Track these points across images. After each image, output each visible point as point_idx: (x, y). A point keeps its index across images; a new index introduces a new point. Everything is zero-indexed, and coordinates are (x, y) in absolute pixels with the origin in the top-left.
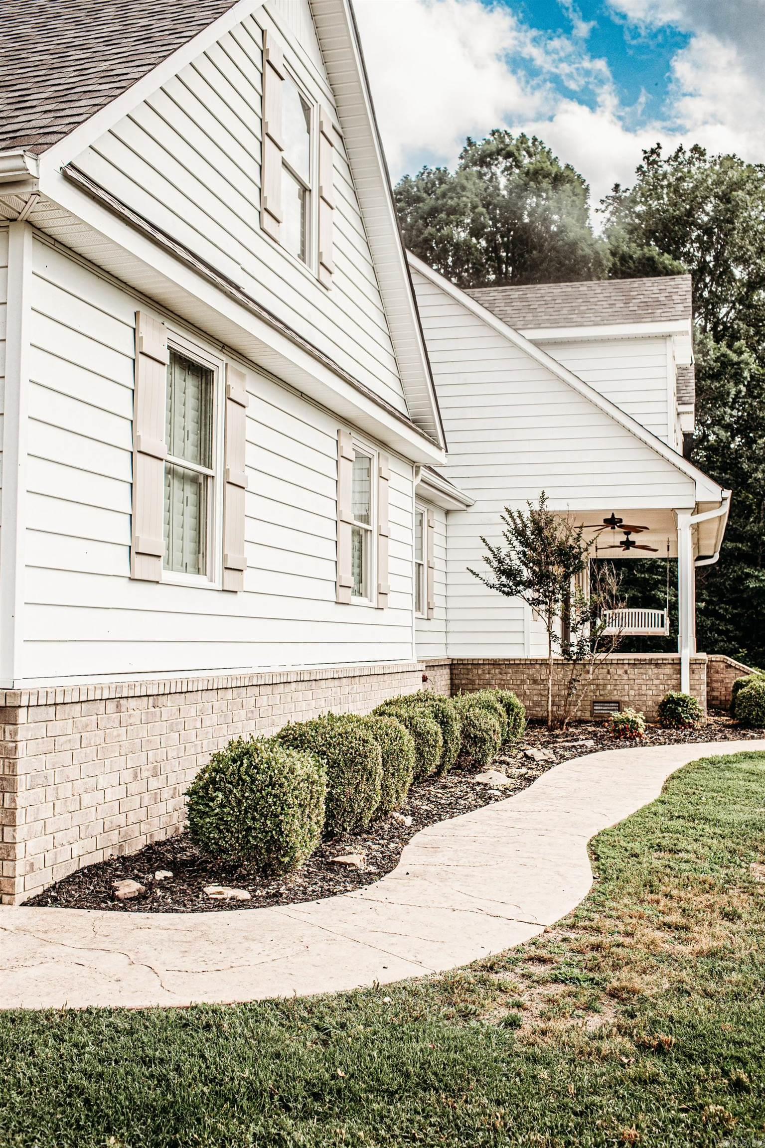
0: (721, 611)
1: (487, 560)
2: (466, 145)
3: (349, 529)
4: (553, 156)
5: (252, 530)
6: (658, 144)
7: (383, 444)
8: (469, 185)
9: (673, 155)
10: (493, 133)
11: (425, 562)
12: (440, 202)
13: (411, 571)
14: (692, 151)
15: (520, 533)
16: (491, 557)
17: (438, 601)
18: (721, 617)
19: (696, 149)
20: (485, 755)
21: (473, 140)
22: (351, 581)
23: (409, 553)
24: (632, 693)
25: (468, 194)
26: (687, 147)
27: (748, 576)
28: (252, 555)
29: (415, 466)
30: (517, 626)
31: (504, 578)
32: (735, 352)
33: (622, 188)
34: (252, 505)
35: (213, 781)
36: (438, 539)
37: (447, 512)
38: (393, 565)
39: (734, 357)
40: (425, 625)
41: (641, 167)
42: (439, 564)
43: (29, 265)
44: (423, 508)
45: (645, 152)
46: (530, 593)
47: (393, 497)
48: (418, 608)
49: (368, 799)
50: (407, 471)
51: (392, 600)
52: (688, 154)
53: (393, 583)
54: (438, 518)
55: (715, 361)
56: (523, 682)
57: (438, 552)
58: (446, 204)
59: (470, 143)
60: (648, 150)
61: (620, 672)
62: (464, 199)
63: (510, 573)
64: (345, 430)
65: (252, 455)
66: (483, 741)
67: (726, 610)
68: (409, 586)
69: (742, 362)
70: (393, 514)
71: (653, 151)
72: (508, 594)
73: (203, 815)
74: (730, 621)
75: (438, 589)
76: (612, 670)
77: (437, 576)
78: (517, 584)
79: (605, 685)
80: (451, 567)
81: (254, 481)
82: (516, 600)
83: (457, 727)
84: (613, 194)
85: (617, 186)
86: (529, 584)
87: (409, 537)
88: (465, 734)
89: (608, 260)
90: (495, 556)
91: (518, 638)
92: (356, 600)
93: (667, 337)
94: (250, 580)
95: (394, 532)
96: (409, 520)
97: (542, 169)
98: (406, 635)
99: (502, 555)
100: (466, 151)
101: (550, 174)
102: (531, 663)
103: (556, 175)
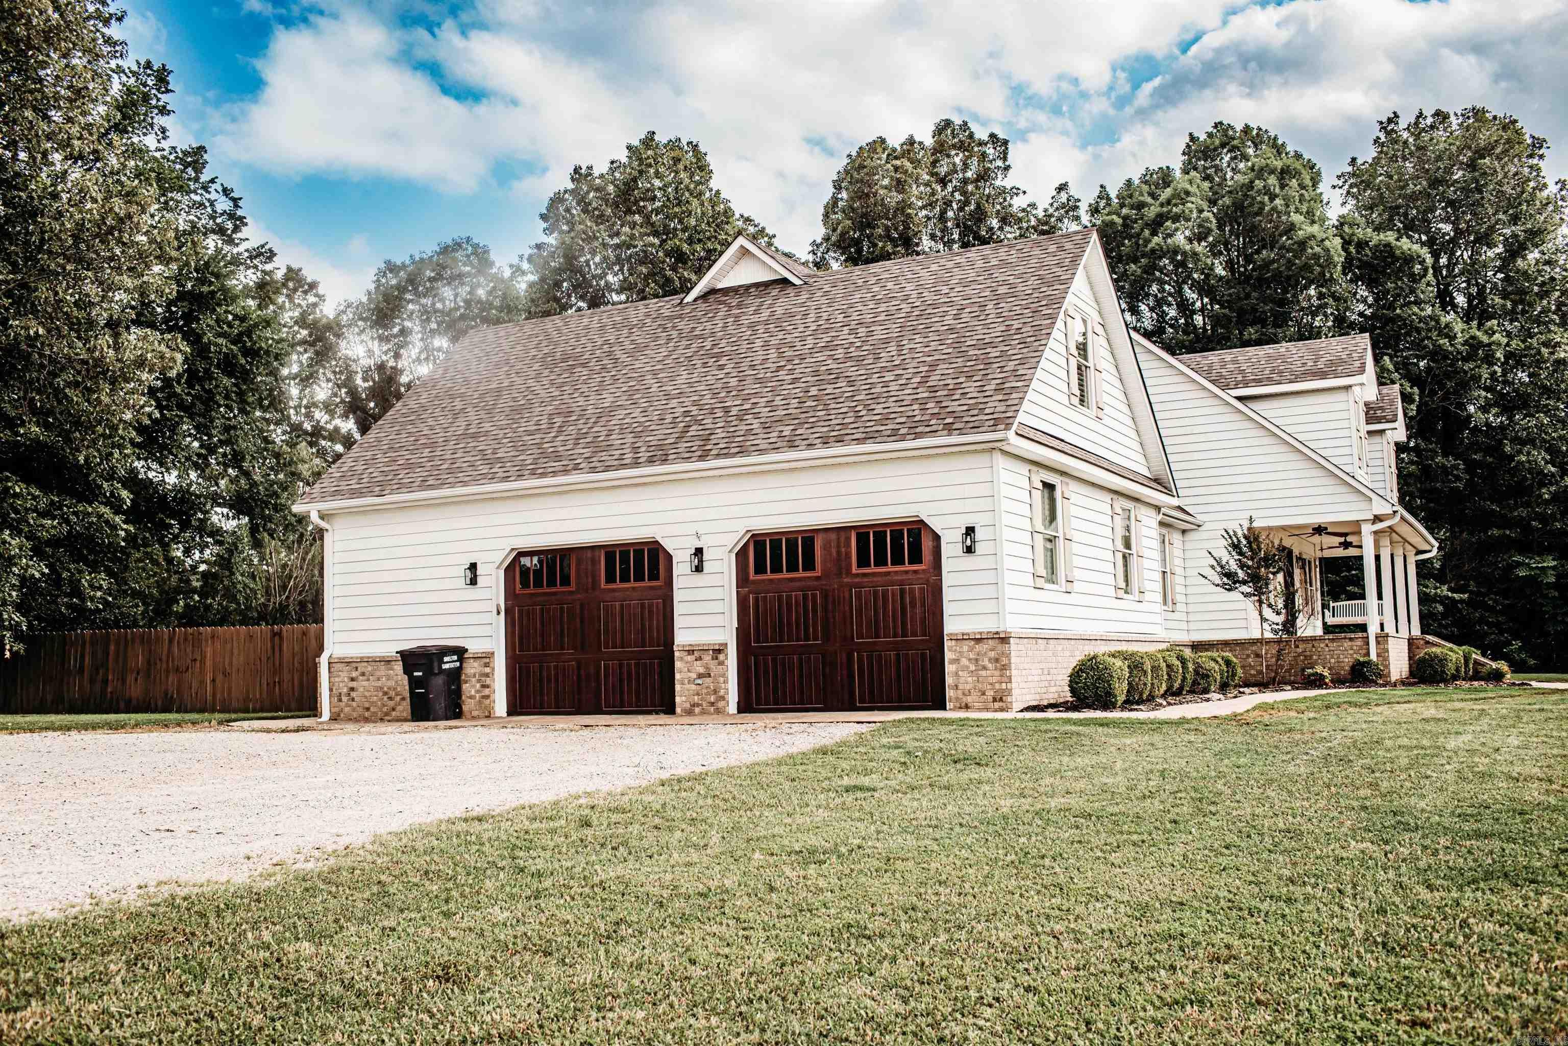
0: (1490, 602)
1: (1212, 567)
2: (1187, 140)
3: (1121, 555)
4: (1280, 142)
5: (1077, 561)
6: (1395, 113)
7: (1137, 500)
8: (1193, 189)
9: (1413, 121)
10: (1216, 126)
11: (1168, 570)
12: (1165, 209)
13: (1158, 577)
14: (1433, 116)
15: (1236, 547)
16: (1215, 564)
17: (1180, 598)
18: (1491, 609)
19: (1438, 113)
20: (1210, 685)
21: (1196, 135)
22: (1123, 585)
23: (1157, 566)
24: (1333, 661)
25: (1193, 199)
26: (1428, 112)
27: (1519, 564)
28: (1077, 574)
29: (1158, 509)
30: (1242, 615)
31: (1225, 579)
32: (1486, 332)
33: (1359, 162)
34: (1076, 548)
35: (1080, 669)
36: (1177, 552)
37: (1184, 532)
38: (1147, 574)
39: (1485, 339)
40: (1171, 616)
41: (1378, 138)
42: (1179, 571)
43: (1001, 466)
44: (1164, 531)
45: (1381, 123)
46: (1246, 589)
47: (1145, 531)
48: (1165, 603)
49: (1145, 684)
50: (1152, 512)
51: (1148, 596)
52: (1429, 121)
53: (1148, 585)
54: (1176, 537)
55: (1463, 345)
56: (1248, 656)
57: (1178, 562)
58: (1170, 211)
59: (1192, 138)
60: (1385, 120)
61: (1322, 645)
62: (1189, 205)
63: (1229, 575)
64: (1115, 497)
65: (1075, 523)
66: (1208, 676)
67: (1495, 601)
68: (1159, 587)
69: (1494, 342)
70: (1145, 542)
71: (1390, 121)
72: (1229, 590)
73: (1077, 683)
74: (1501, 612)
75: (1179, 589)
76: (1316, 644)
77: (1179, 580)
78: (1235, 583)
79: (1311, 656)
80: (1189, 572)
81: (1076, 536)
82: (1235, 595)
83: (1191, 667)
84: (1350, 169)
85: (1354, 160)
86: (1244, 582)
87: (1157, 555)
88: (1196, 672)
89: (1340, 255)
90: (1219, 564)
91: (1243, 624)
92: (1126, 596)
93: (1347, 388)
94: (1077, 586)
95: (1146, 553)
96: (1156, 544)
97: (1267, 165)
98: (1158, 619)
99: (1224, 563)
100: (1188, 146)
101: (1276, 169)
102: (1254, 642)
103: (1282, 169)
